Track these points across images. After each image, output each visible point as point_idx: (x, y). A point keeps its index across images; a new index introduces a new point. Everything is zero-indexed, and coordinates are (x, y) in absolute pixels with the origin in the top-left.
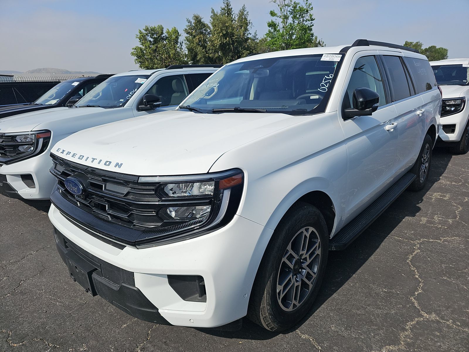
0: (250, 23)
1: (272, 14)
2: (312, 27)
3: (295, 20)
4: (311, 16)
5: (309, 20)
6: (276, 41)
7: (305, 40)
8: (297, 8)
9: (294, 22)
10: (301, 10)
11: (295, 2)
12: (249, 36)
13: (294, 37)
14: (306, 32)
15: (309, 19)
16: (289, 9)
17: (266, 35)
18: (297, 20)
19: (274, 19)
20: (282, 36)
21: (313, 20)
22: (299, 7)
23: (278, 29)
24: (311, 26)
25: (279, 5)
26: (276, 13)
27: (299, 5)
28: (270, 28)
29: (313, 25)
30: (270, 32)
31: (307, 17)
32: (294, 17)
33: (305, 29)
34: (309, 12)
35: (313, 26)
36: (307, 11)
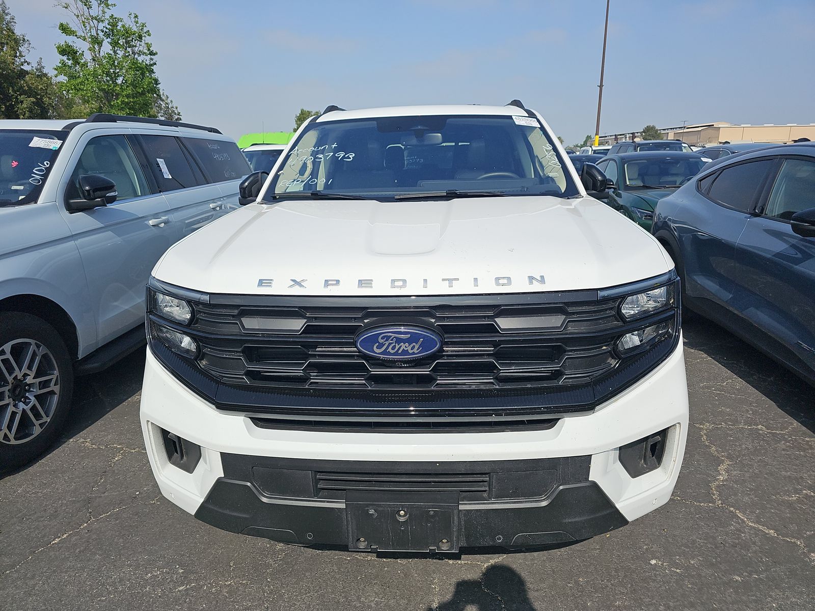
0: (24, 40)
1: (64, 29)
2: (154, 68)
3: (116, 48)
4: (148, 46)
5: (144, 53)
6: (81, 83)
7: (144, 88)
8: (118, 28)
9: (115, 52)
10: (127, 33)
11: (112, 15)
12: (26, 67)
13: (119, 81)
14: (143, 74)
15: (146, 51)
16: (101, 25)
17: (55, 69)
18: (121, 51)
19: (70, 40)
20: (95, 75)
21: (154, 54)
22: (123, 26)
23: (82, 61)
24: (152, 65)
25: (78, 16)
26: (73, 29)
27: (122, 23)
28: (65, 58)
29: (155, 64)
30: (64, 64)
31: (141, 47)
32: (115, 44)
33: (141, 69)
34: (143, 38)
35: (155, 66)
36: (140, 37)
